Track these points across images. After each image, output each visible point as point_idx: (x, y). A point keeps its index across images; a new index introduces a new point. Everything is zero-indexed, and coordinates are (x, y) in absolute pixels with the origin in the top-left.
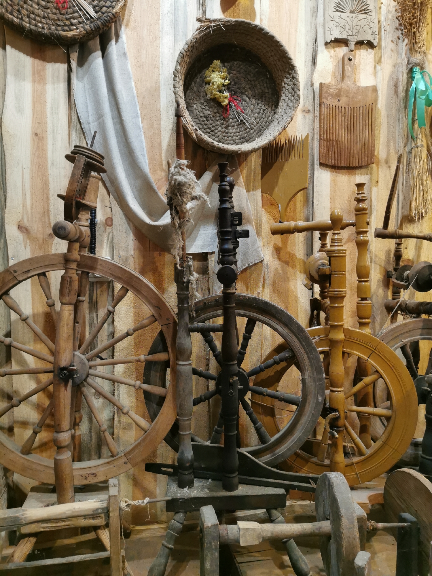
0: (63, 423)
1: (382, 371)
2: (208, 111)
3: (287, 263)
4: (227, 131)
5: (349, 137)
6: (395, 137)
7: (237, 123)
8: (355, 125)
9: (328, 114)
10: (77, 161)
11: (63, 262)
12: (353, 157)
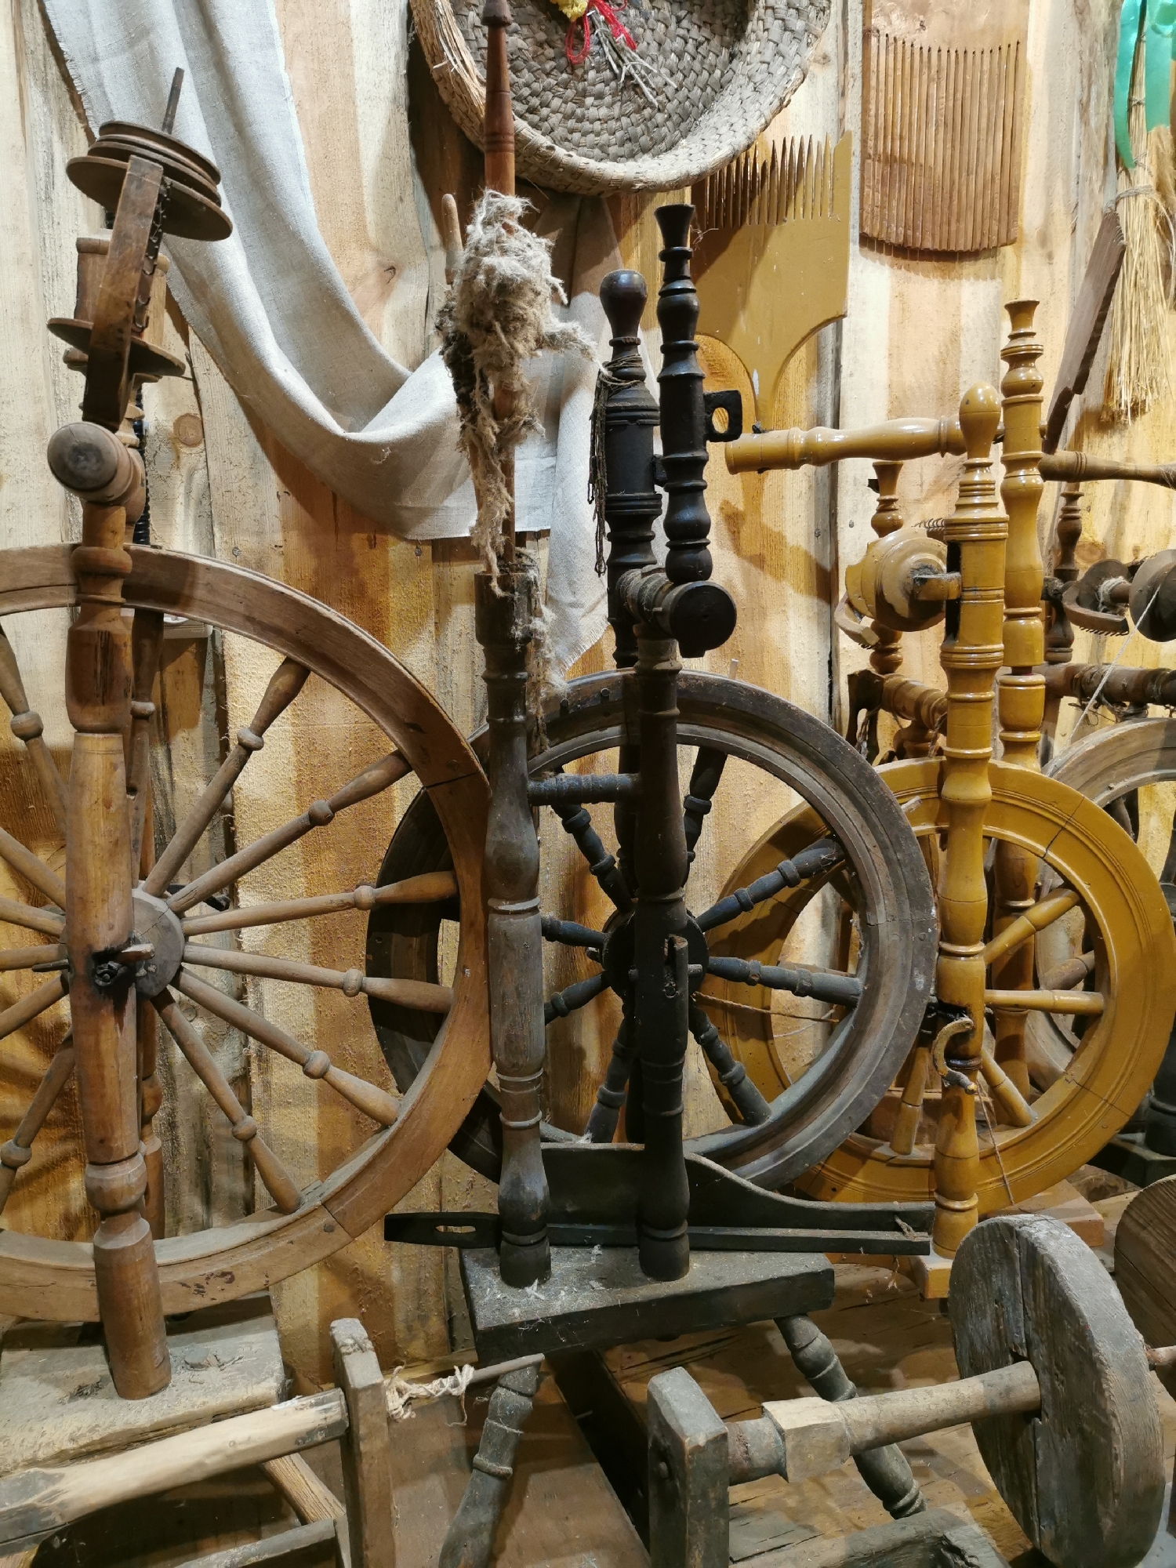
0: (118, 1134)
1: (1085, 886)
2: (515, 37)
3: (759, 561)
4: (579, 111)
5: (949, 152)
6: (1069, 160)
7: (613, 84)
8: (967, 111)
9: (891, 72)
10: (130, 182)
11: (67, 579)
12: (958, 221)
